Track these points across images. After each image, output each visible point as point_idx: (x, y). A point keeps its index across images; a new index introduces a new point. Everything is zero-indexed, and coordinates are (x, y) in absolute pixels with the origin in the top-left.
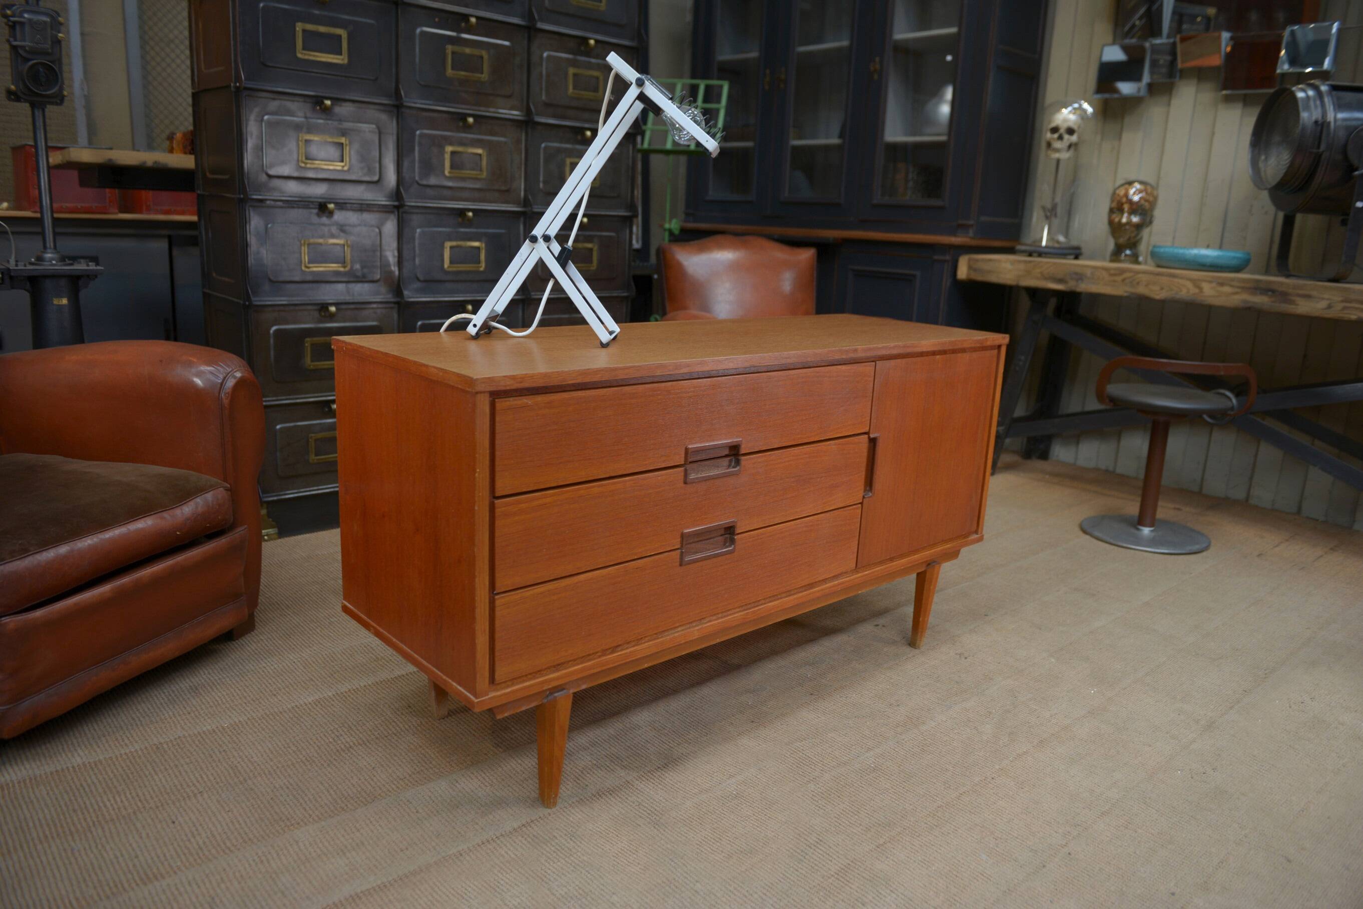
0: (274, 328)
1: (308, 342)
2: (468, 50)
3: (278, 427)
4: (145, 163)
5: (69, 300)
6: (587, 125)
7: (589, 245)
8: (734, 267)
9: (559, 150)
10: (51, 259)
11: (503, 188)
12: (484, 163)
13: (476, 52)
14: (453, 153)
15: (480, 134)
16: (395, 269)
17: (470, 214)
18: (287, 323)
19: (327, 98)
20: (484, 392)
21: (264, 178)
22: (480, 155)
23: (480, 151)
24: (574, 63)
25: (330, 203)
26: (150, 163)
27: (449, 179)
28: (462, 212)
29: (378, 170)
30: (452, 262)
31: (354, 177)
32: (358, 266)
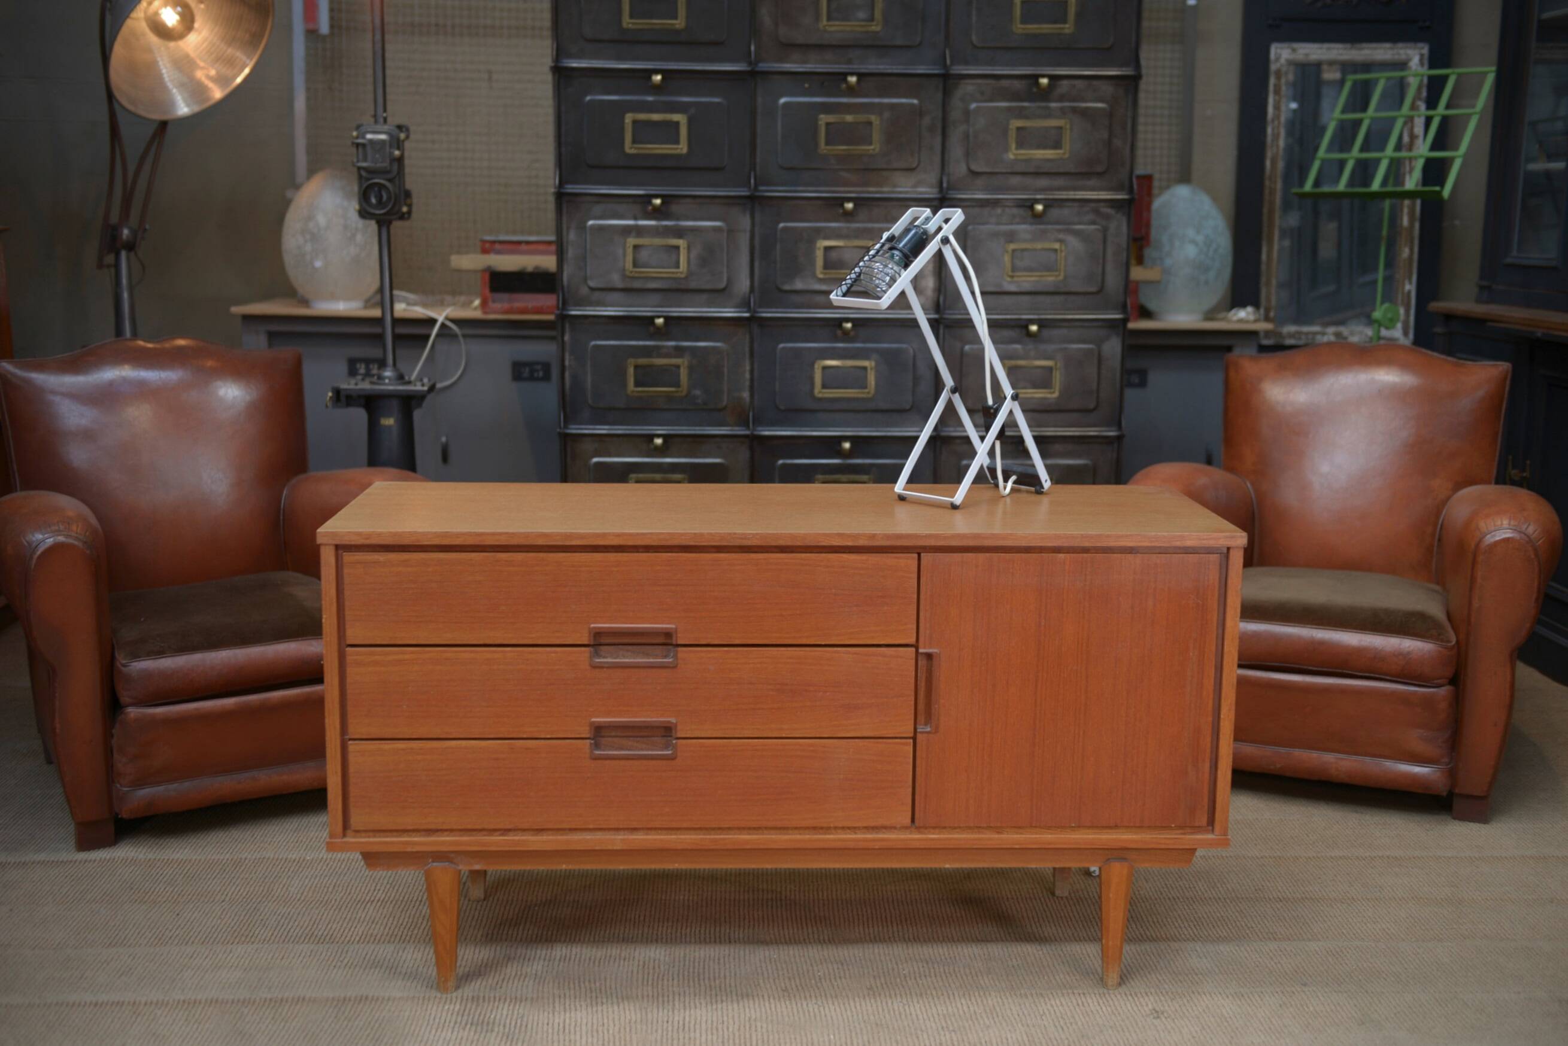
0: (594, 461)
1: (633, 478)
2: (849, 118)
5: (398, 420)
6: (1038, 197)
7: (1047, 363)
9: (995, 234)
10: (389, 378)
13: (862, 118)
14: (828, 249)
16: (746, 395)
17: (849, 325)
18: (610, 456)
19: (656, 196)
20: (329, 545)
21: (584, 291)
23: (867, 243)
24: (1021, 114)
25: (659, 317)
27: (821, 281)
28: (838, 323)
29: (725, 275)
30: (824, 386)
31: (693, 285)
32: (698, 392)
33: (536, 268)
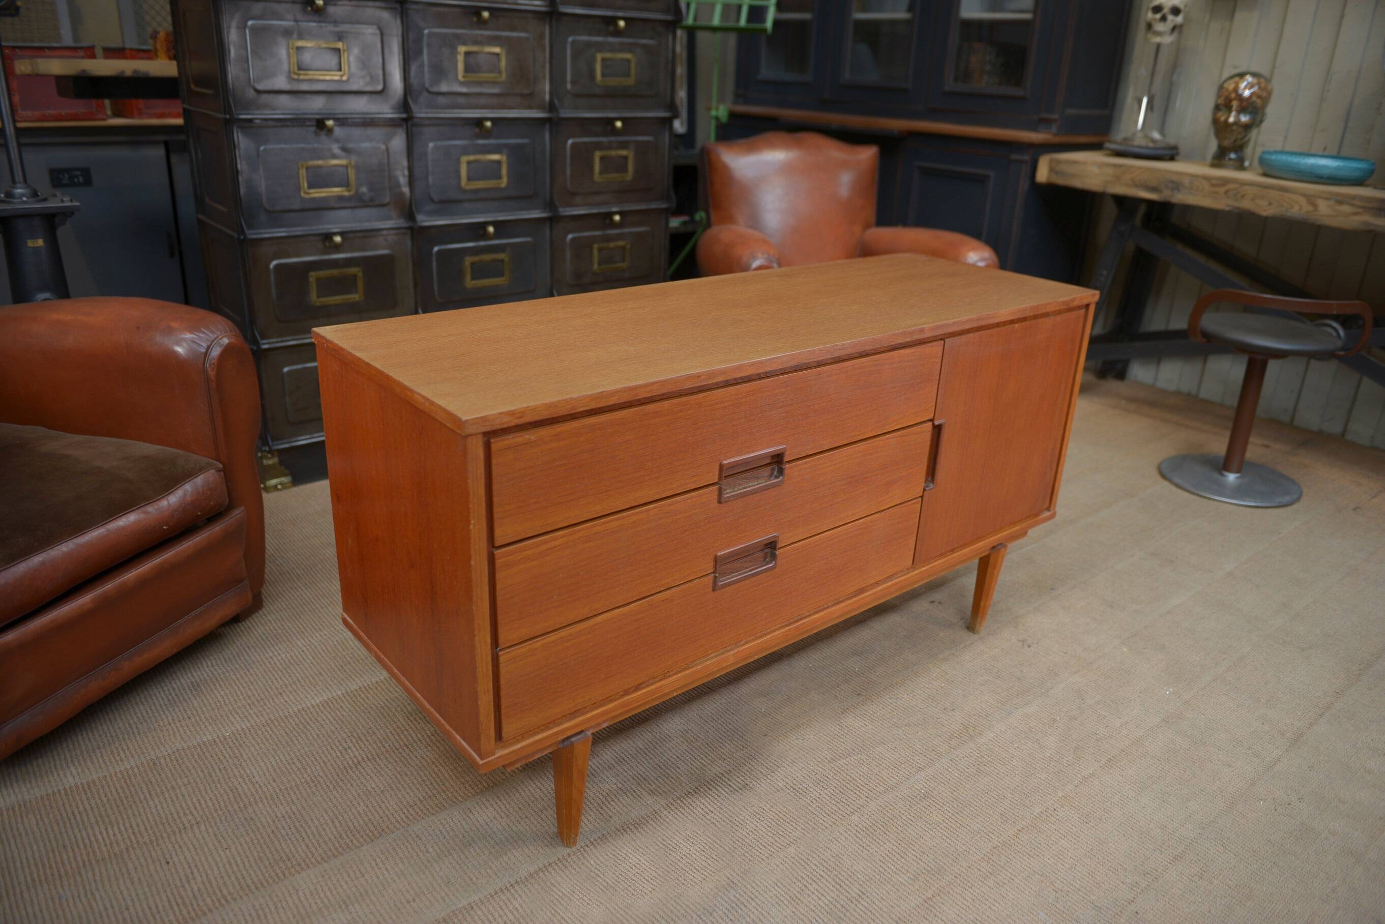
0: (274, 263)
1: (313, 276)
3: (286, 370)
4: (123, 72)
5: (45, 241)
6: (620, 14)
7: (624, 152)
8: (787, 169)
9: (589, 45)
10: (22, 195)
11: (525, 91)
12: (503, 63)
14: (467, 54)
15: (498, 29)
16: (406, 190)
17: (488, 124)
18: (289, 256)
20: (477, 434)
21: (251, 93)
22: (497, 55)
23: (497, 50)
25: (329, 119)
26: (128, 73)
27: (463, 84)
28: (479, 122)
29: (381, 78)
30: (469, 179)
31: (354, 87)
32: (364, 189)
33: (135, 71)
